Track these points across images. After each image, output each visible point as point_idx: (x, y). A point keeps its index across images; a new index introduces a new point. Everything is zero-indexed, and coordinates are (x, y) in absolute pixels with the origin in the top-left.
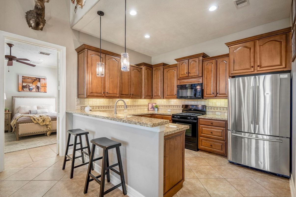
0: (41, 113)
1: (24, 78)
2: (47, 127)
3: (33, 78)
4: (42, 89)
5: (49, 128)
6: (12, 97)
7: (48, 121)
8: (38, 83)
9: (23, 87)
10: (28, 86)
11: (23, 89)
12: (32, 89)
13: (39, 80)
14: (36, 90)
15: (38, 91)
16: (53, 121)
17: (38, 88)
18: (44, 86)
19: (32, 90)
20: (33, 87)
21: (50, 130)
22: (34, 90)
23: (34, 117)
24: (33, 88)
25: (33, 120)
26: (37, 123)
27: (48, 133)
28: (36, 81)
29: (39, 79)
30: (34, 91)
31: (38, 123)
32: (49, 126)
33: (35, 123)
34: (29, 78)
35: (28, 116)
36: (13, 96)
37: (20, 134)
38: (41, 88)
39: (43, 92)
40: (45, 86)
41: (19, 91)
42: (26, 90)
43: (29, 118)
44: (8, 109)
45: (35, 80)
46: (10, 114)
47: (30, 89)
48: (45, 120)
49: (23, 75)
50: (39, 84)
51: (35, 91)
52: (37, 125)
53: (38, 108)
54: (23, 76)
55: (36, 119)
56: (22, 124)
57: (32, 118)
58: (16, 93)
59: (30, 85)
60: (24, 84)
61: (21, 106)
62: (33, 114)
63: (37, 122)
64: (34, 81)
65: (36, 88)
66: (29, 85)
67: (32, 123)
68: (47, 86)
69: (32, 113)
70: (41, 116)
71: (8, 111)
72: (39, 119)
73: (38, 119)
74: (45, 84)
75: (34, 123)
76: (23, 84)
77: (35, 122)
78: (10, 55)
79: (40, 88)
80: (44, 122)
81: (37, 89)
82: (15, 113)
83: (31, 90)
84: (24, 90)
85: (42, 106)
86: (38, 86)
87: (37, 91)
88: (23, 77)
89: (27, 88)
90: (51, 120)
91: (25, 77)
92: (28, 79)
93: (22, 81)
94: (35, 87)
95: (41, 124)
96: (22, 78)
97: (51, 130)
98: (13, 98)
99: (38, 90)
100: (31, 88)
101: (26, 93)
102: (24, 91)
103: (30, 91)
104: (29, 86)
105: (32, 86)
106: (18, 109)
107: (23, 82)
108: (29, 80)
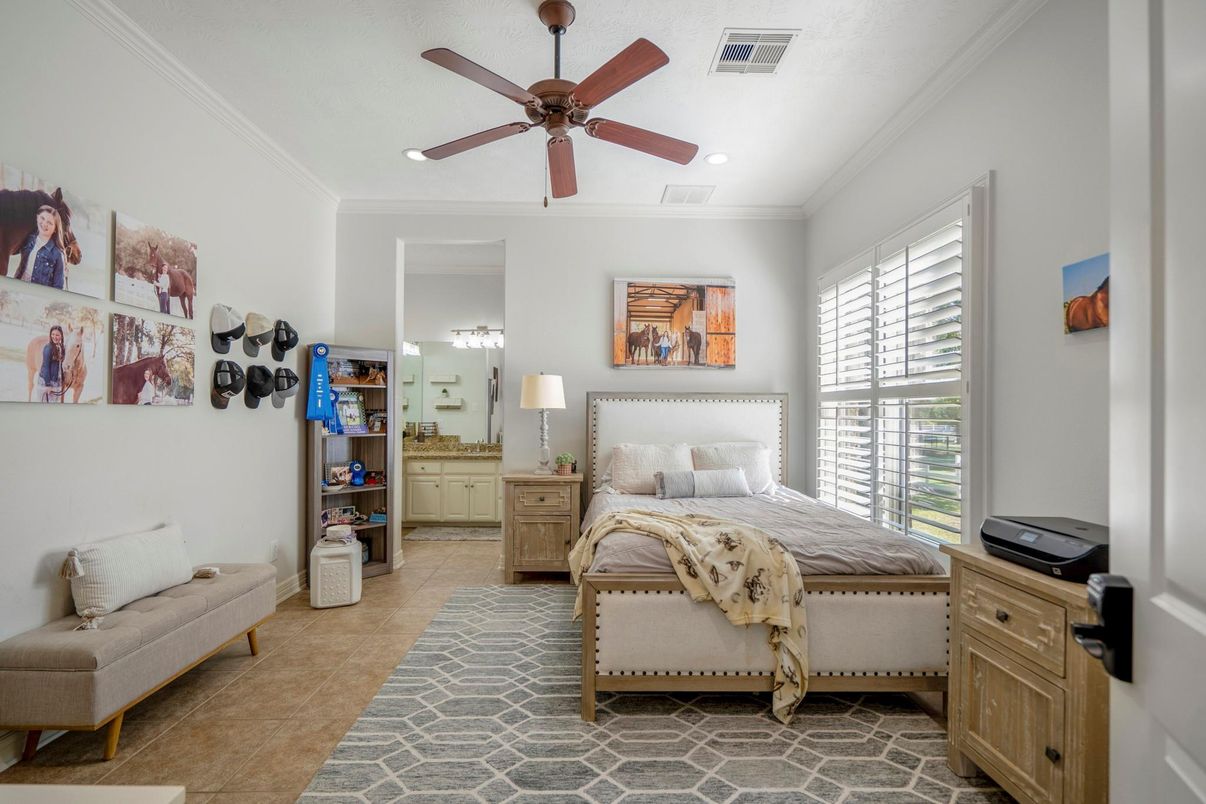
0: (711, 490)
1: (636, 293)
2: (776, 647)
3: (670, 291)
4: (712, 350)
5: (793, 656)
6: (588, 394)
7: (786, 592)
8: (695, 313)
9: (634, 342)
10: (651, 337)
11: (630, 353)
12: (668, 350)
13: (697, 295)
14: (686, 359)
15: (693, 360)
16: (815, 596)
17: (694, 341)
18: (723, 330)
19: (669, 359)
20: (674, 336)
21: (798, 679)
22: (677, 356)
23: (689, 549)
24: (674, 343)
25: (681, 570)
26: (705, 601)
27: (783, 700)
28: (686, 307)
29: (701, 291)
30: (679, 363)
31: (710, 602)
32: (789, 642)
33: (694, 596)
34: (655, 290)
35: (649, 534)
36: (589, 390)
37: (603, 669)
38: (707, 344)
39: (720, 368)
40: (725, 330)
41: (616, 366)
42: (643, 358)
43: (658, 548)
44: (571, 457)
45: (682, 299)
46: (579, 485)
47: (658, 352)
48: (763, 579)
49: (631, 280)
50: (698, 323)
51: (682, 363)
52: (705, 617)
53: (699, 459)
54: (630, 285)
55: (699, 569)
56: (616, 596)
57: (675, 557)
58: (602, 375)
59: (662, 327)
60: (637, 327)
61: (622, 446)
62: (673, 498)
63: (706, 589)
64: (676, 307)
65: (686, 347)
66: (654, 329)
67: (676, 596)
68: (739, 328)
69: (669, 492)
70: (728, 544)
71: (569, 468)
72: (723, 567)
73: (713, 570)
74: (729, 319)
75: (689, 595)
76: (633, 323)
77: (697, 592)
78: (553, 78)
79: (703, 341)
80: (752, 599)
81: (689, 347)
82: (598, 482)
83: (665, 358)
84: (636, 357)
85: (717, 445)
86: (694, 331)
87: (689, 363)
88: (632, 290)
89: (646, 346)
90: (799, 582)
91: (638, 289)
92: (652, 295)
93: (629, 311)
94: (680, 342)
95: (737, 616)
96: (629, 295)
97: (803, 677)
98: (591, 400)
99: (697, 355)
100: (664, 343)
101: (643, 374)
102: (633, 363)
103: (660, 362)
104: (657, 338)
105: (671, 335)
106: (609, 458)
107: (630, 315)
108: (657, 304)
